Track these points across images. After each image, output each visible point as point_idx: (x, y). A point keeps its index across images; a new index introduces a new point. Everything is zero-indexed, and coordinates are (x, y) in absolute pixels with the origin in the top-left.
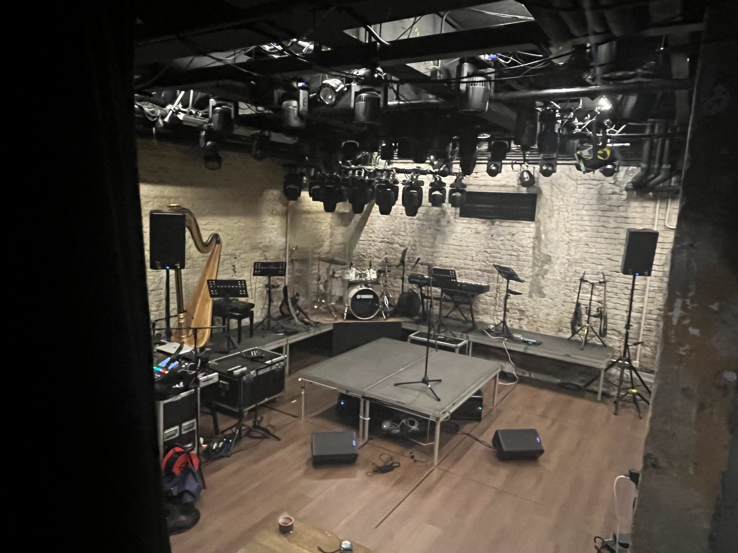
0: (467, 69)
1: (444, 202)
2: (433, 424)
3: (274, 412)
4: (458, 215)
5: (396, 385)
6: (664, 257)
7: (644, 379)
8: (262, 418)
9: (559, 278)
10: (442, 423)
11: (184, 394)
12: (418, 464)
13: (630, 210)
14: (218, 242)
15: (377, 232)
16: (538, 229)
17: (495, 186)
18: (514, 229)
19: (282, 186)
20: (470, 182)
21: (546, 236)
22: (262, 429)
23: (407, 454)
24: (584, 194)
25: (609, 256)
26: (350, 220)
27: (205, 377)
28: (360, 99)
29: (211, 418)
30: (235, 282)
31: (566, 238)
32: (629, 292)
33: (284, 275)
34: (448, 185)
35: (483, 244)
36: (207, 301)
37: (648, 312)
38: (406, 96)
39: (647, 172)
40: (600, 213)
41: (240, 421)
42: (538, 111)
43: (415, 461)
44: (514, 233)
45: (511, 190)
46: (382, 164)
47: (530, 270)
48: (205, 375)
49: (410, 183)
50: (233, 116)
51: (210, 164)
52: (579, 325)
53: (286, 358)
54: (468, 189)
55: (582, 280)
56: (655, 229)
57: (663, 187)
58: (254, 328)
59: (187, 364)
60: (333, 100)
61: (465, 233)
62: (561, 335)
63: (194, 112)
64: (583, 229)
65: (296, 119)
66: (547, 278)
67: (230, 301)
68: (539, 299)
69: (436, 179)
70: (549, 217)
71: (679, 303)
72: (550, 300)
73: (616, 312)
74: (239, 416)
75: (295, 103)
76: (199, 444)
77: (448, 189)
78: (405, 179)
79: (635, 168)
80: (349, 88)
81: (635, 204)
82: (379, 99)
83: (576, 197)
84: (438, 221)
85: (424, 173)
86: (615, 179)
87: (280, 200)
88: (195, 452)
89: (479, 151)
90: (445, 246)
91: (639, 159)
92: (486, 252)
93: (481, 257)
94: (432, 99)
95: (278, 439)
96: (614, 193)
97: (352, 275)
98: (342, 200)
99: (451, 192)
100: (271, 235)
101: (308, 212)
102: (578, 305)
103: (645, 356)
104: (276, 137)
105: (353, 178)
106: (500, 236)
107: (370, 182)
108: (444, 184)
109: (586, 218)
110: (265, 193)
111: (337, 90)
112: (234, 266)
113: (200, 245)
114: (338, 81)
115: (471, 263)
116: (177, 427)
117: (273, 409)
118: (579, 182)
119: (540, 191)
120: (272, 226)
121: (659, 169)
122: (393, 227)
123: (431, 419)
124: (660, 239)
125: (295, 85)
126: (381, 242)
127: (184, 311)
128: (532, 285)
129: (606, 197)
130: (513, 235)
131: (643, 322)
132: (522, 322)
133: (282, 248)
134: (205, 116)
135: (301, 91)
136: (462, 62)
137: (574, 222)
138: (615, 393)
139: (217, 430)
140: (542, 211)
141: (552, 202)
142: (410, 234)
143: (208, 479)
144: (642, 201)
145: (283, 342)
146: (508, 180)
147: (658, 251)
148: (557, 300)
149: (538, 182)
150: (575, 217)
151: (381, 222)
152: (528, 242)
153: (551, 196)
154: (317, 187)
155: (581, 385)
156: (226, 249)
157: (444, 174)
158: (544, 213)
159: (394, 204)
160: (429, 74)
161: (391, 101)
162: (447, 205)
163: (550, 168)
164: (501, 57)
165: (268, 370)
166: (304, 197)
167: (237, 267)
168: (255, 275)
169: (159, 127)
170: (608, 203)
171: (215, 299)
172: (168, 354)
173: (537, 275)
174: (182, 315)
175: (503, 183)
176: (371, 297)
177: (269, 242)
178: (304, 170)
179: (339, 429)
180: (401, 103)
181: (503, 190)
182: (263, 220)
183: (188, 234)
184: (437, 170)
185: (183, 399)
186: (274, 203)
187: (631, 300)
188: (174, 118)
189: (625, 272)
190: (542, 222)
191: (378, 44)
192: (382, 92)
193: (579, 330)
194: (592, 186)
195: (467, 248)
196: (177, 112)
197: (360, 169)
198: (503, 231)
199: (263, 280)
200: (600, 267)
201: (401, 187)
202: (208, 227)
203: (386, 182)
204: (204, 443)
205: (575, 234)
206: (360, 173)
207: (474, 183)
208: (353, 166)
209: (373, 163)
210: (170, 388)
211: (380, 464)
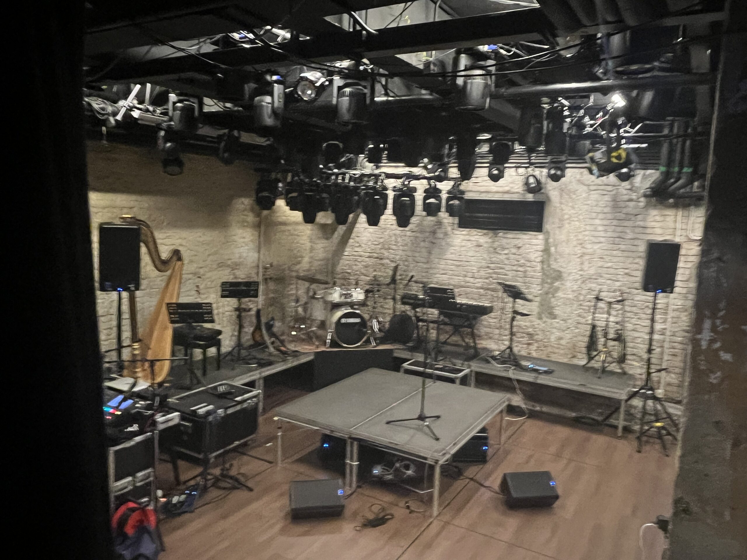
0: (464, 61)
1: (439, 210)
2: (432, 468)
3: (245, 458)
4: (456, 226)
5: (388, 423)
6: (687, 272)
7: (671, 411)
8: (231, 465)
9: (571, 296)
10: (442, 466)
11: (138, 439)
12: (414, 515)
13: (650, 218)
14: (180, 259)
15: (363, 245)
16: (547, 240)
17: (497, 192)
18: (519, 241)
19: (253, 193)
20: (468, 189)
21: (556, 249)
22: (231, 478)
23: (402, 504)
24: (597, 201)
25: (627, 271)
26: (333, 233)
27: (164, 418)
28: (343, 95)
29: (170, 466)
30: (199, 306)
31: (579, 251)
32: (650, 311)
33: (256, 296)
34: (444, 192)
35: (484, 259)
36: (166, 328)
37: (672, 334)
38: (395, 91)
39: (667, 175)
40: (615, 222)
41: (206, 469)
42: (544, 108)
43: (411, 512)
44: (520, 245)
45: (515, 198)
46: (369, 168)
47: (539, 288)
48: (163, 416)
49: (400, 190)
50: (196, 113)
51: (170, 169)
52: (596, 350)
53: (259, 394)
54: (468, 196)
55: (598, 299)
56: (677, 240)
57: (683, 193)
58: (221, 358)
59: (143, 403)
60: (313, 96)
61: (464, 246)
62: (576, 362)
63: (151, 108)
64: (597, 241)
65: (270, 117)
66: (558, 296)
67: (194, 328)
68: (549, 321)
69: (430, 185)
70: (559, 227)
71: (707, 324)
72: (562, 322)
73: (636, 334)
74: (205, 463)
75: (268, 99)
76: (156, 499)
77: (444, 196)
78: (394, 185)
79: (653, 171)
80: (331, 81)
81: (654, 213)
82: (365, 94)
83: (588, 205)
84: (434, 233)
85: (417, 178)
86: (631, 184)
87: (252, 210)
88: (151, 507)
89: (479, 153)
90: (443, 262)
91: (656, 162)
92: (488, 267)
93: (482, 273)
94: (425, 94)
95: (251, 490)
96: (631, 200)
97: (336, 296)
98: (324, 210)
99: (449, 199)
100: (241, 250)
101: (284, 224)
102: (594, 327)
103: (669, 384)
104: (246, 138)
105: (336, 184)
106: (504, 249)
107: (356, 188)
108: (440, 191)
109: (600, 228)
110: (234, 201)
111: (318, 84)
112: (198, 286)
113: (157, 262)
114: (318, 74)
115: (472, 280)
116: (130, 479)
117: (244, 454)
118: (592, 188)
119: (548, 199)
120: (242, 240)
121: (680, 172)
122: (382, 240)
123: (429, 462)
124: (683, 252)
125: (268, 78)
126: (369, 257)
127: (139, 341)
128: (541, 305)
129: (622, 204)
130: (519, 248)
131: (666, 345)
132: (531, 347)
133: (254, 265)
134: (165, 114)
135: (275, 85)
136: (458, 53)
137: (587, 233)
138: (637, 427)
139: (178, 482)
140: (551, 220)
141: (562, 210)
142: (401, 248)
143: (167, 540)
144: (661, 209)
145: (255, 375)
146: (511, 185)
147: (680, 264)
148: (570, 321)
149: (545, 187)
150: (588, 227)
151: (369, 235)
152: (536, 256)
153: (561, 203)
154: (294, 194)
155: (600, 418)
156: (188, 268)
157: (440, 179)
158: (553, 223)
159: (383, 214)
160: (421, 67)
161: (378, 97)
162: (443, 215)
163: (559, 173)
164: (502, 48)
165: (238, 408)
166: (279, 206)
167: (201, 287)
168: (223, 296)
169: (110, 126)
170: (625, 211)
171: (177, 325)
172: (120, 392)
173: (547, 293)
174: (136, 345)
175: (507, 189)
176: (357, 320)
177: (240, 257)
178: (279, 176)
179: (322, 476)
180: (390, 99)
181: (507, 197)
182: (233, 233)
183: (143, 249)
184: (432, 175)
185: (138, 444)
186: (246, 213)
187: (653, 320)
188: (127, 116)
189: (646, 288)
190: (551, 233)
191: (364, 32)
192: (369, 87)
193: (596, 356)
194: (605, 193)
195: (467, 263)
196: (131, 109)
197: (344, 174)
198: (508, 244)
199: (233, 302)
200: (618, 284)
201: (391, 194)
202: (167, 241)
203: (374, 188)
204: (164, 496)
205: (589, 246)
206: (343, 179)
207: (473, 190)
208: (336, 171)
209: (358, 167)
210: (121, 431)
211: (371, 516)
